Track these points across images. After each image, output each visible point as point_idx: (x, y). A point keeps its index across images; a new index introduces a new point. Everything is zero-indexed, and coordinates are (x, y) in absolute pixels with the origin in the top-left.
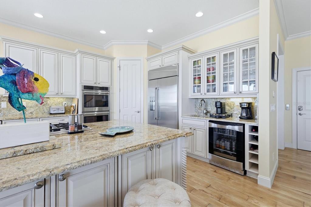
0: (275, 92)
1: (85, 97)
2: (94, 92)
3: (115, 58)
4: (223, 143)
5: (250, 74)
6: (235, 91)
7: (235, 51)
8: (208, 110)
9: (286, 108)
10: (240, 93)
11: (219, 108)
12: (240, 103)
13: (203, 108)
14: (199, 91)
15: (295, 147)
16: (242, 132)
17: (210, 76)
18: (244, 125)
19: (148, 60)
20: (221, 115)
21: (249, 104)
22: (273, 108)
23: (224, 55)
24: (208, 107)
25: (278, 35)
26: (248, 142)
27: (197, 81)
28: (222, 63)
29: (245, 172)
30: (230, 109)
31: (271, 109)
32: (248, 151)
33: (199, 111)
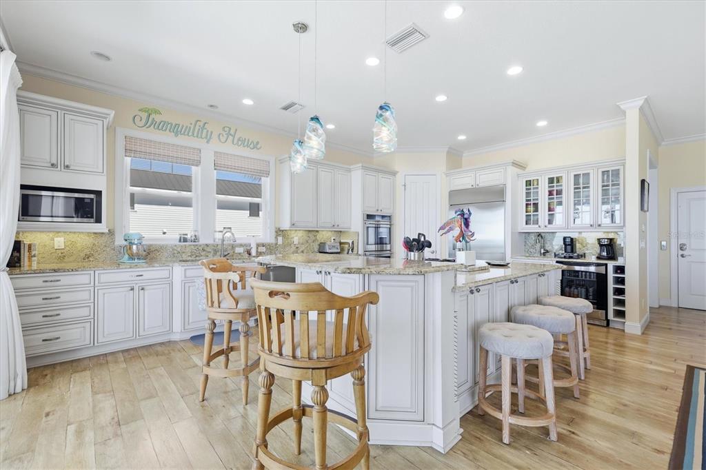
0: (645, 225)
2: (377, 223)
3: (398, 172)
4: (576, 290)
5: (612, 202)
6: (592, 223)
7: (591, 172)
8: (547, 248)
9: (661, 247)
10: (599, 225)
11: (569, 245)
12: (599, 240)
13: (538, 246)
14: (536, 222)
15: (675, 305)
16: (604, 273)
17: (553, 202)
18: (606, 265)
19: (447, 175)
20: (571, 255)
21: (611, 240)
22: (643, 245)
23: (575, 175)
24: (547, 245)
25: (648, 150)
26: (611, 286)
27: (531, 208)
28: (572, 187)
29: (608, 322)
30: (581, 246)
31: (641, 246)
32: (611, 297)
33: (531, 250)
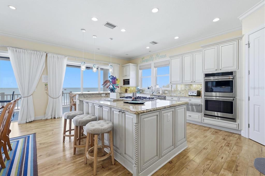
1: (206, 83)
2: (216, 78)
